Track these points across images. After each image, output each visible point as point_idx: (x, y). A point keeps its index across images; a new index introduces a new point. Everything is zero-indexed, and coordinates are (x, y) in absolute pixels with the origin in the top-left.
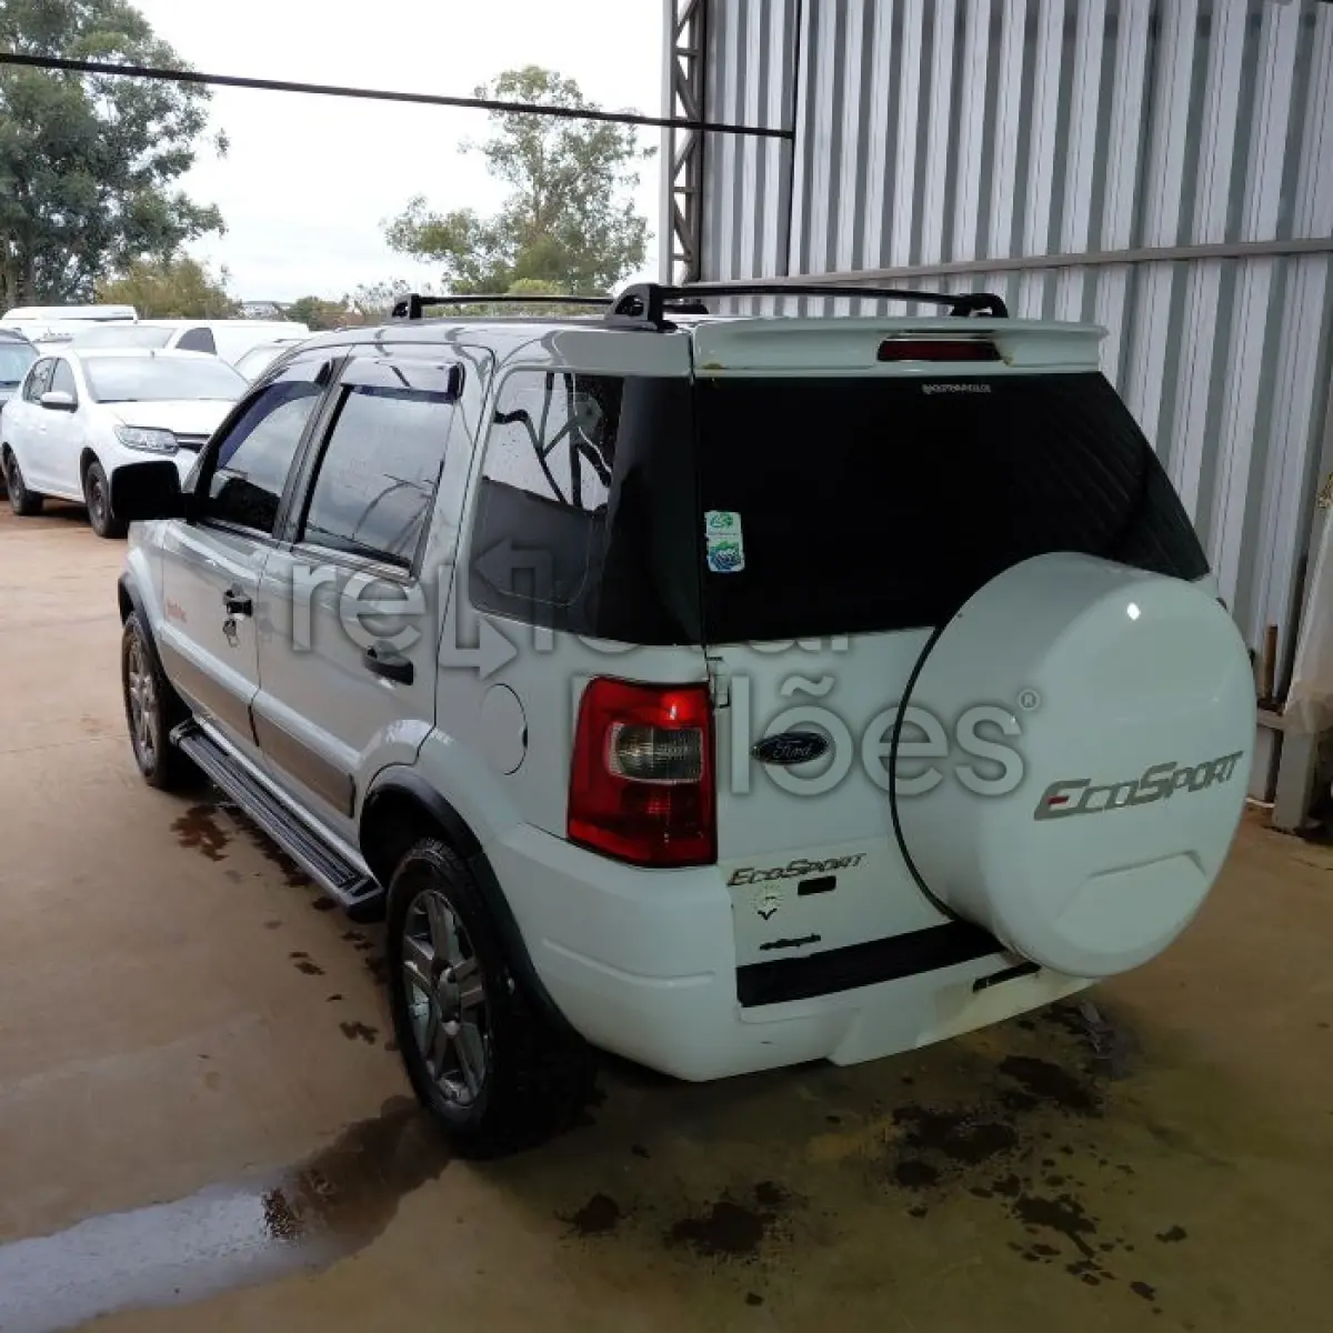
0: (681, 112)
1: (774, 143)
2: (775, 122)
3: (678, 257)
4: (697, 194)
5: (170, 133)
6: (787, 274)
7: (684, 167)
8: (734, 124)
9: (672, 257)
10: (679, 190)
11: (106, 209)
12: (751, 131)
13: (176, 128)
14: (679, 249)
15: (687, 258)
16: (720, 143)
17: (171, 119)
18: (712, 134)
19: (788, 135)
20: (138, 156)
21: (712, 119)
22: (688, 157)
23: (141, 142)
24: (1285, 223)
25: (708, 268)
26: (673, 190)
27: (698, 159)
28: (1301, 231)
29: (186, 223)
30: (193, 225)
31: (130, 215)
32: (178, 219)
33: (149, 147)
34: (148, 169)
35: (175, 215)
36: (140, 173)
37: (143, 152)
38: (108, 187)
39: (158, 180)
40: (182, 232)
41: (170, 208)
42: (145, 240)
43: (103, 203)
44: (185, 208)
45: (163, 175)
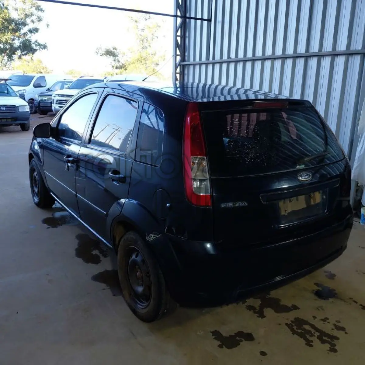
0: (179, 14)
1: (205, 23)
2: (205, 17)
3: (178, 55)
4: (183, 37)
5: (33, 22)
6: (209, 60)
7: (180, 29)
8: (194, 17)
9: (176, 55)
11: (15, 43)
12: (199, 19)
13: (35, 20)
14: (178, 53)
15: (181, 56)
16: (190, 22)
17: (34, 18)
18: (188, 20)
19: (209, 20)
20: (23, 28)
21: (188, 16)
22: (181, 26)
23: (24, 24)
24: (349, 45)
25: (186, 58)
26: (177, 36)
27: (184, 27)
28: (353, 48)
29: (38, 48)
30: (39, 48)
31: (21, 45)
32: (35, 46)
33: (27, 26)
34: (27, 32)
35: (34, 45)
36: (24, 33)
37: (25, 27)
38: (15, 37)
39: (29, 35)
40: (36, 50)
41: (33, 43)
42: (26, 52)
43: (13, 42)
44: (37, 44)
45: (31, 34)
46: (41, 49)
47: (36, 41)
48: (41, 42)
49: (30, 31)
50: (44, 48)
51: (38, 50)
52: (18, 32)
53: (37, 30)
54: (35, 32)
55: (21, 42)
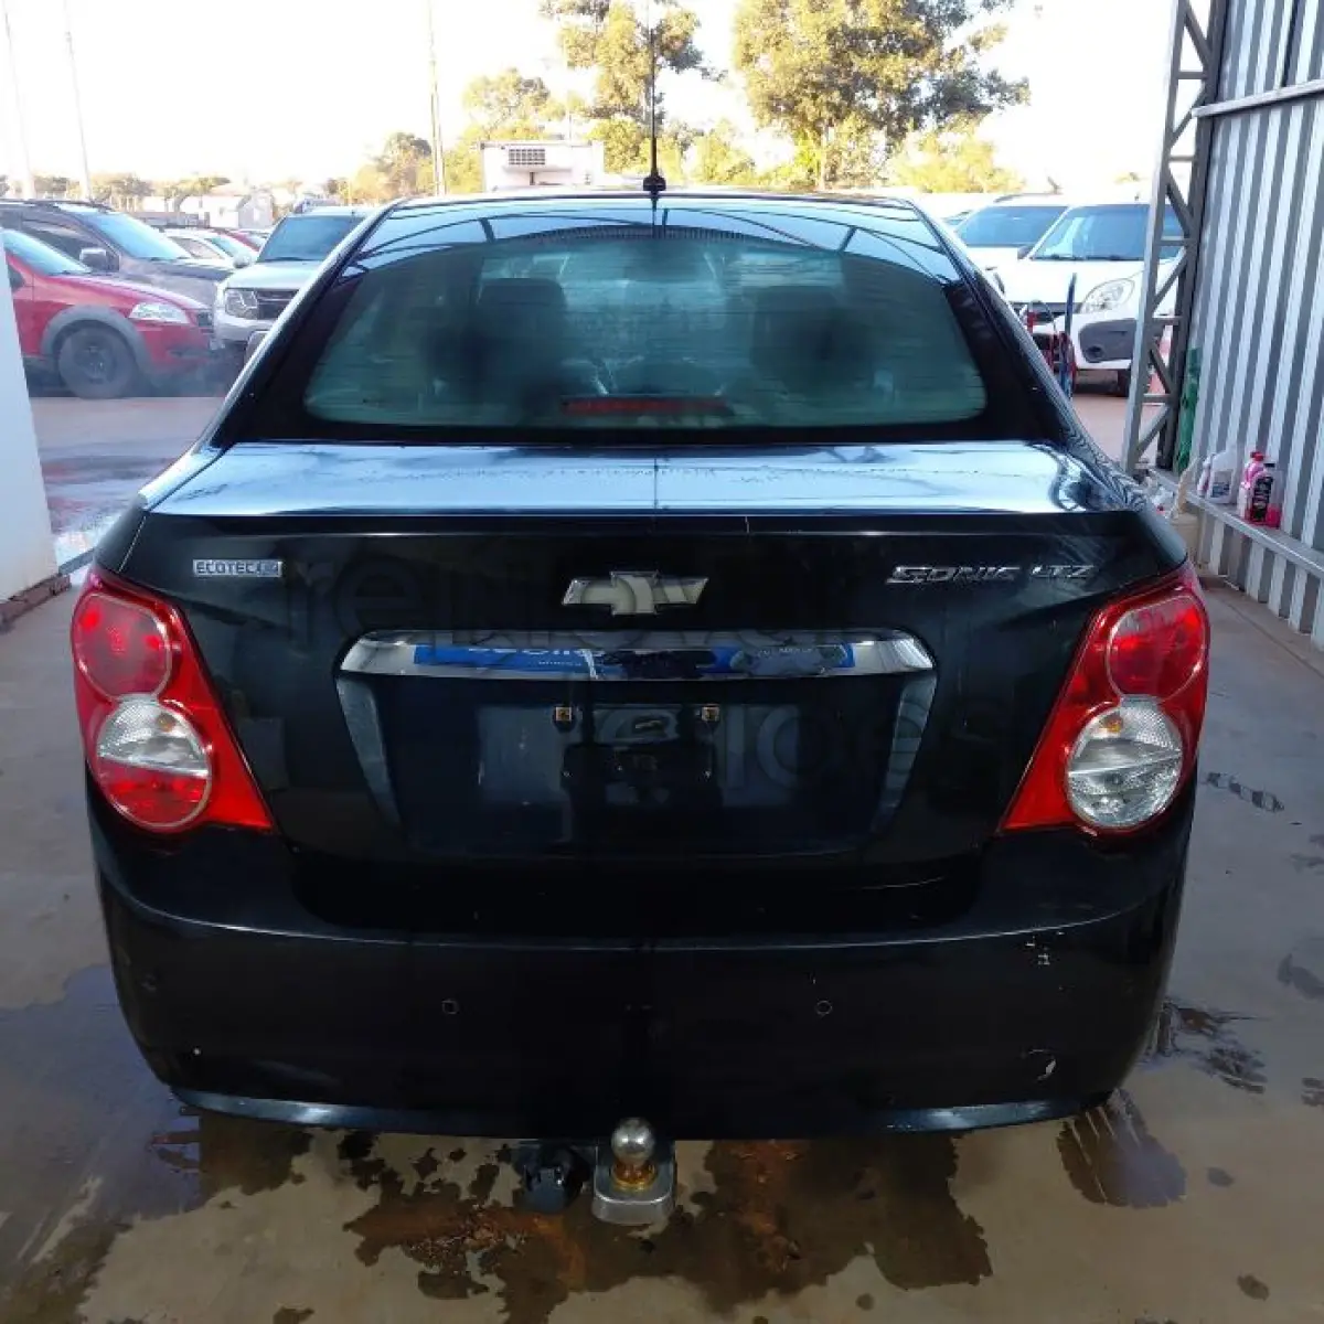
3: (1189, 75)
9: (1177, 75)
11: (917, 91)
15: (1203, 77)
20: (953, 33)
23: (958, 17)
25: (1226, 84)
29: (995, 99)
30: (1000, 100)
31: (941, 95)
32: (987, 95)
33: (966, 22)
34: (962, 47)
35: (984, 91)
36: (954, 51)
37: (960, 28)
38: (921, 69)
39: (971, 55)
40: (988, 109)
41: (981, 85)
42: (951, 119)
43: (914, 85)
44: (996, 85)
45: (977, 49)
46: (1005, 104)
47: (993, 76)
48: (1009, 77)
49: (976, 43)
50: (1018, 98)
51: (995, 110)
52: (932, 51)
53: (999, 33)
54: (991, 42)
55: (940, 86)
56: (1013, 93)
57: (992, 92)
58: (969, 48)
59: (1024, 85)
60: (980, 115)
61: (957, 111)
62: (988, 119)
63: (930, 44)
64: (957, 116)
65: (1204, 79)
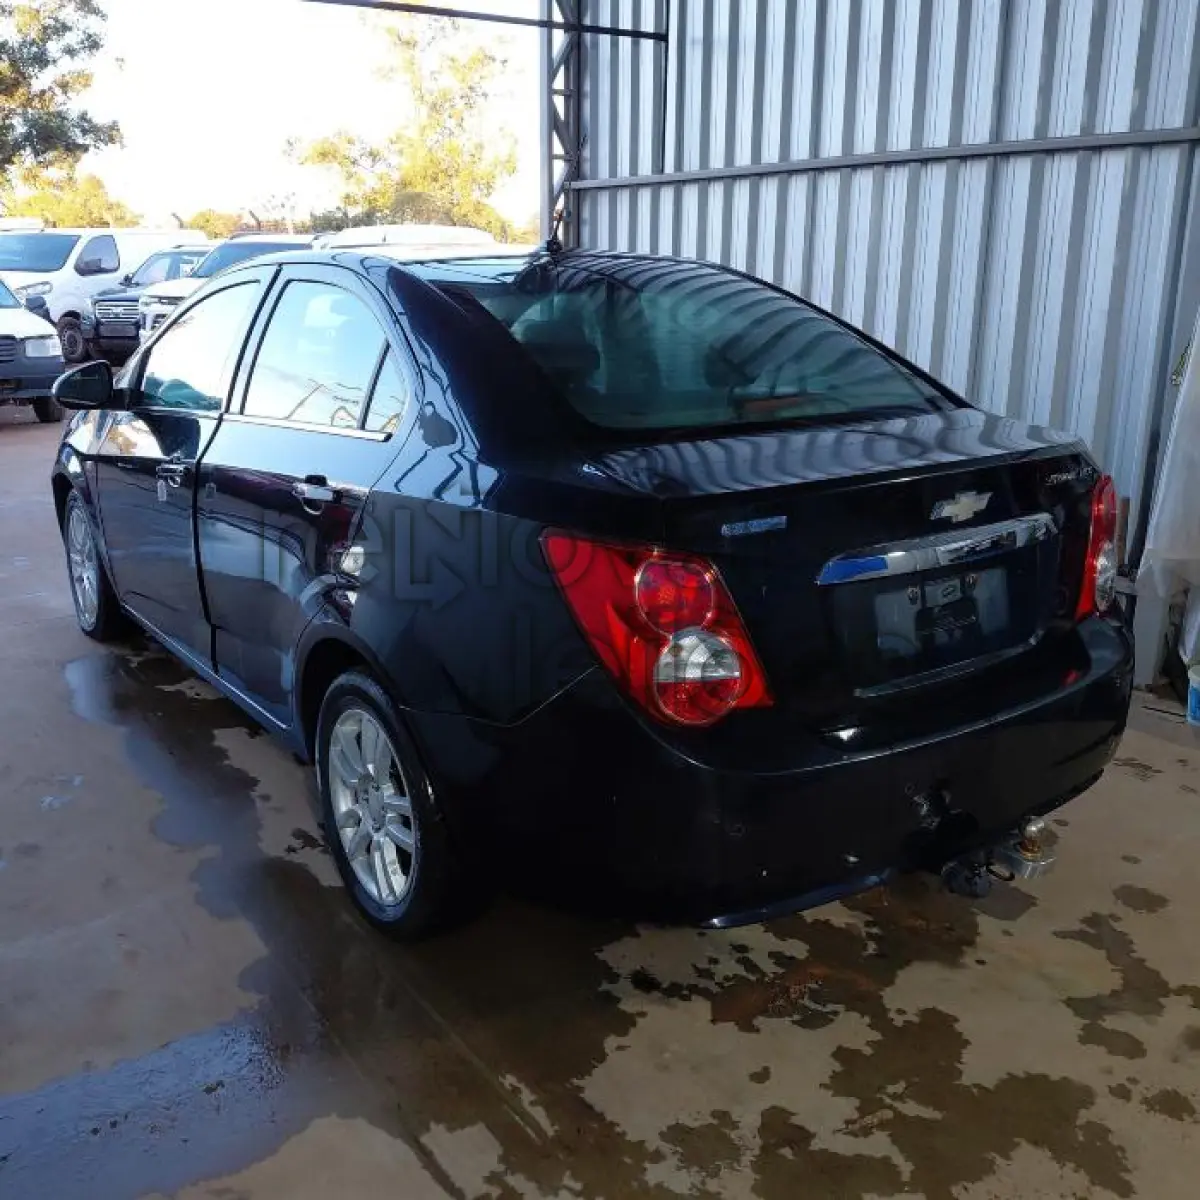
0: (558, 17)
1: (647, 45)
2: (648, 25)
3: (558, 157)
4: (575, 95)
5: (70, 52)
6: (662, 171)
7: (562, 68)
8: (609, 26)
9: (551, 157)
10: (556, 92)
11: (12, 127)
12: (624, 33)
13: (76, 47)
15: (566, 159)
16: (595, 45)
17: (72, 39)
18: (588, 36)
19: (661, 37)
20: (39, 75)
21: (587, 21)
22: (566, 60)
23: (41, 60)
24: (1138, 114)
25: (587, 167)
26: (551, 92)
27: (576, 61)
28: (1153, 123)
29: (90, 139)
30: (95, 140)
31: (34, 132)
32: (81, 135)
33: (50, 66)
34: (50, 88)
35: (78, 131)
36: (43, 92)
37: (45, 71)
38: (13, 107)
39: (60, 98)
40: (85, 148)
41: (73, 125)
42: (50, 155)
43: (7, 122)
44: (87, 125)
45: (65, 93)
46: (100, 144)
47: (83, 117)
48: (100, 118)
49: (64, 86)
50: (112, 140)
51: (92, 149)
52: (21, 90)
53: (85, 79)
54: (78, 86)
55: (31, 123)
56: (108, 134)
57: (85, 132)
58: (58, 91)
59: (114, 127)
60: (78, 153)
61: (55, 148)
62: (85, 158)
63: (16, 84)
64: (56, 153)
65: (566, 161)
